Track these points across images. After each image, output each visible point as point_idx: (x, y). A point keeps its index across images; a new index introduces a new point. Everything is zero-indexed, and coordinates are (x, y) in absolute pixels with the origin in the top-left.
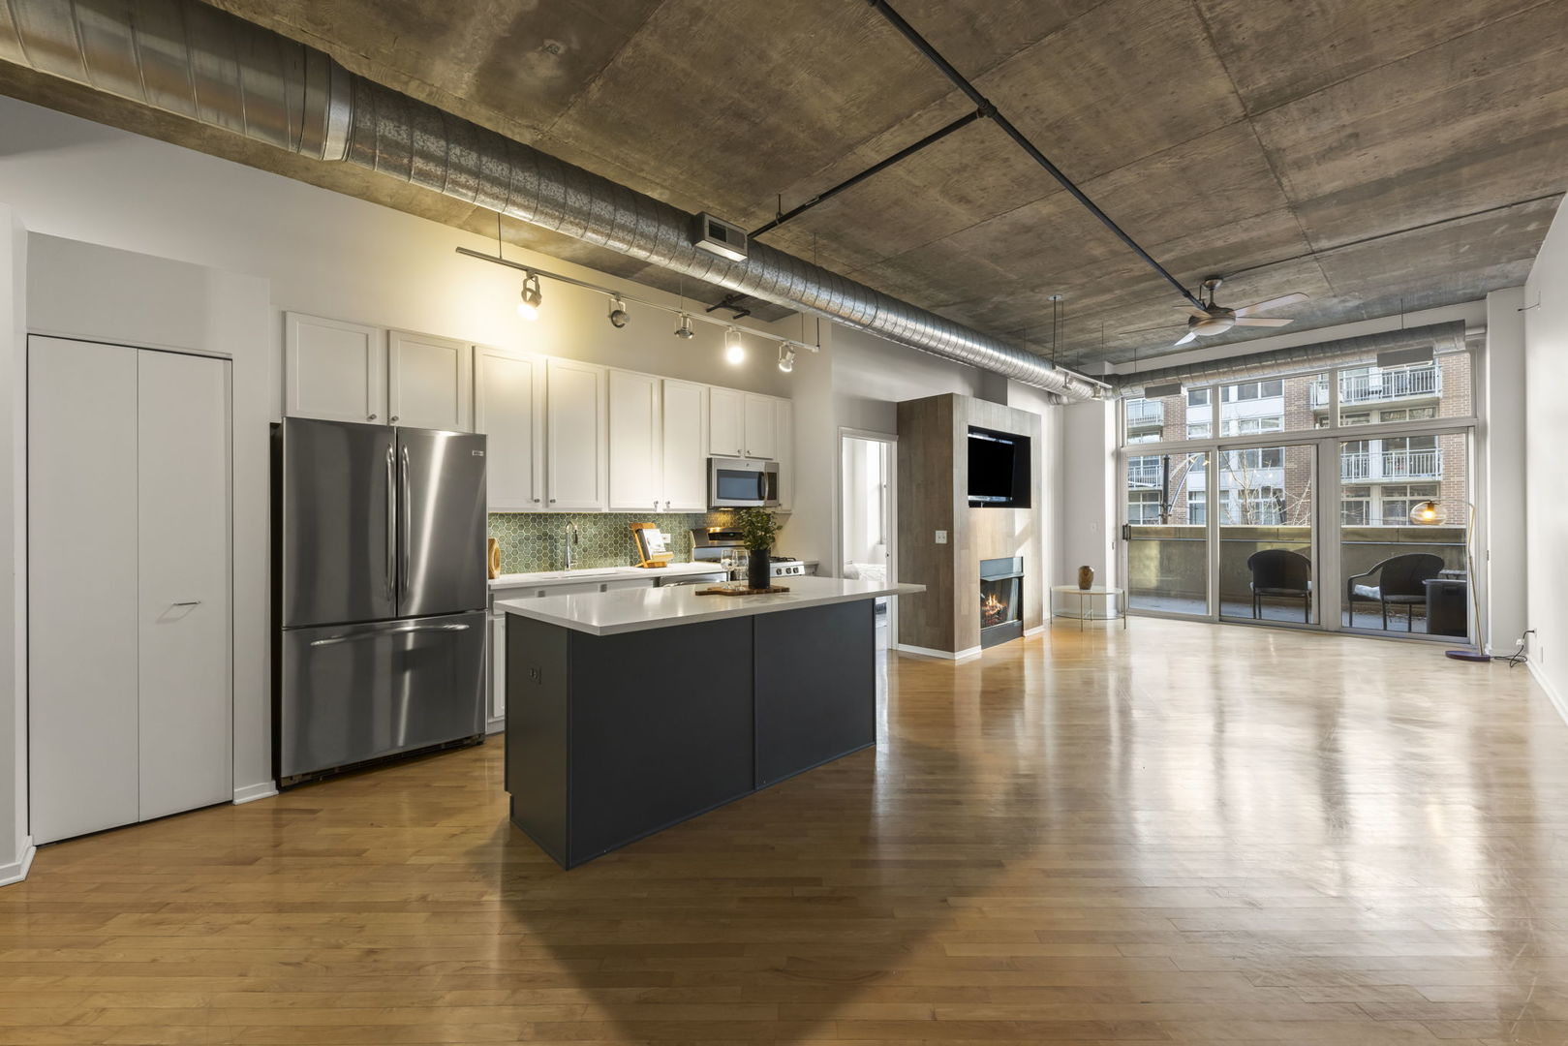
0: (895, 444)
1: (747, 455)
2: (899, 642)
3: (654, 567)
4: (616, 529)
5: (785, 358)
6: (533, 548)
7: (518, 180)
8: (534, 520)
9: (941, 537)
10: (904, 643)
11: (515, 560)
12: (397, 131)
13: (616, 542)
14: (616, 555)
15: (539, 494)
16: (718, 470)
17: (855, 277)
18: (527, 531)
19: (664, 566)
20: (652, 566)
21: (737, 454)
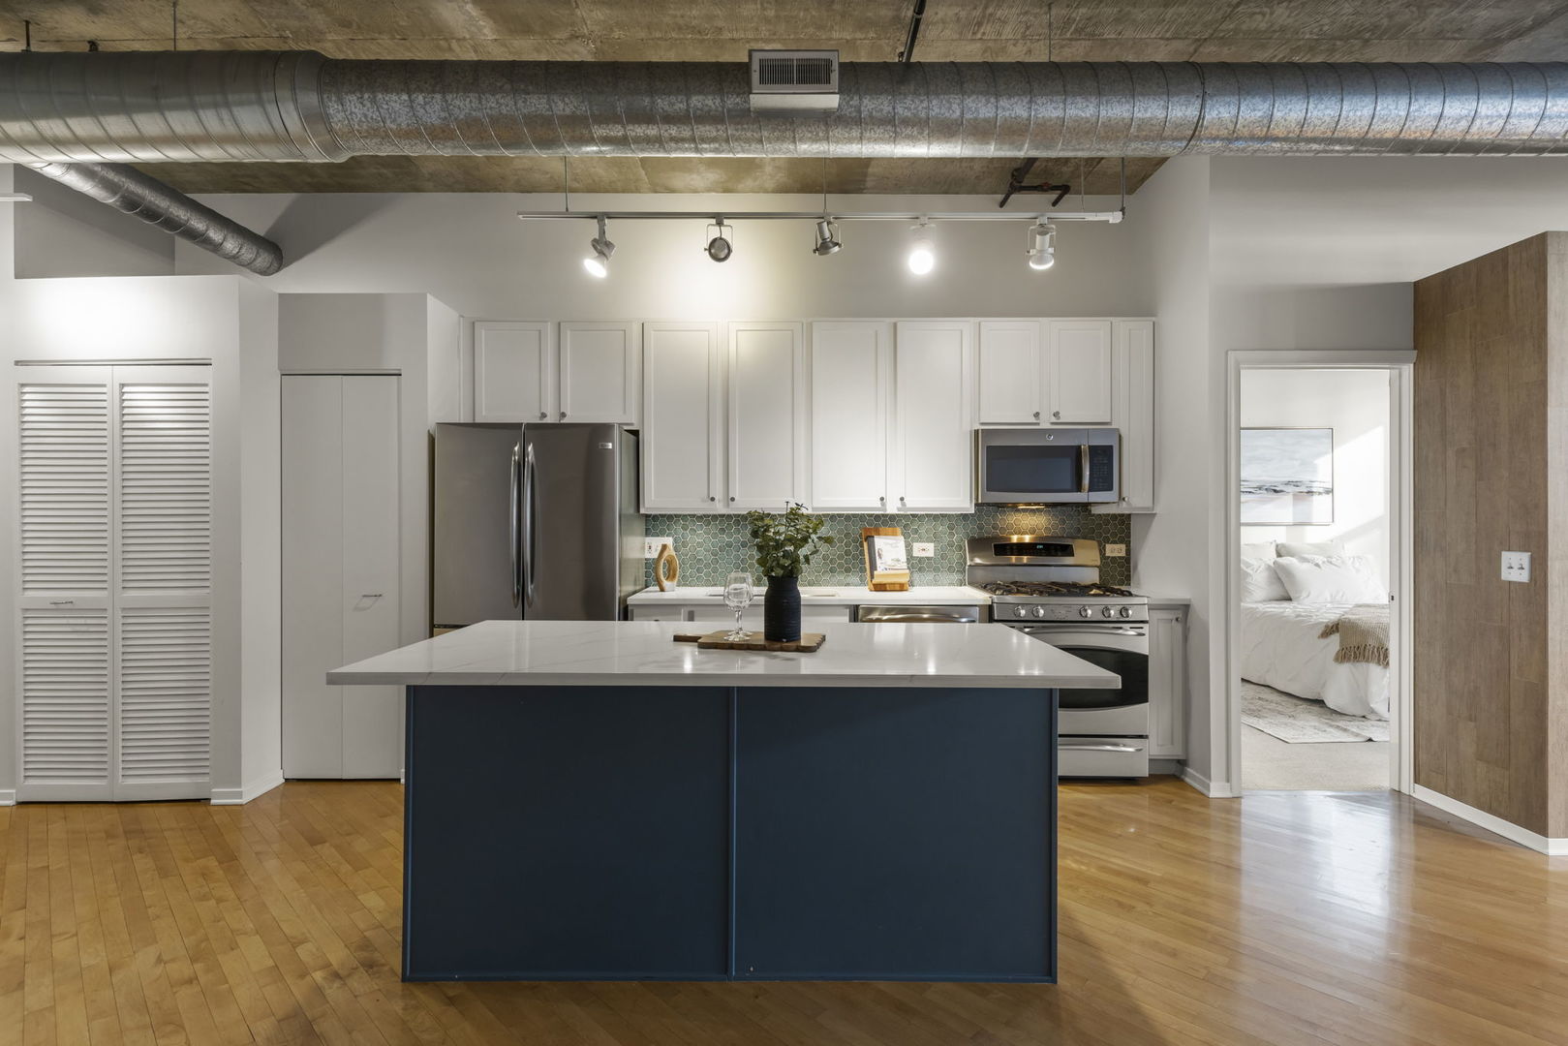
0: (1408, 370)
1: (1054, 420)
2: (1417, 781)
3: (886, 590)
4: (847, 535)
5: (1034, 248)
6: (737, 557)
7: (491, 108)
8: (737, 523)
9: (1515, 567)
10: (1428, 785)
11: (715, 571)
12: (362, 103)
13: (847, 553)
14: (848, 570)
15: (718, 492)
16: (988, 447)
17: (1211, 53)
18: (730, 535)
19: (902, 588)
20: (880, 588)
21: (1033, 420)
